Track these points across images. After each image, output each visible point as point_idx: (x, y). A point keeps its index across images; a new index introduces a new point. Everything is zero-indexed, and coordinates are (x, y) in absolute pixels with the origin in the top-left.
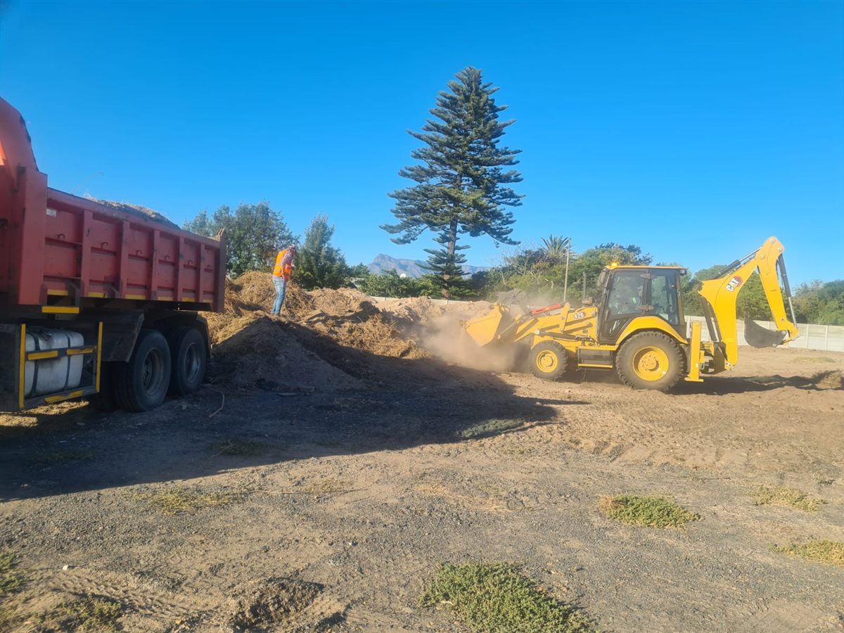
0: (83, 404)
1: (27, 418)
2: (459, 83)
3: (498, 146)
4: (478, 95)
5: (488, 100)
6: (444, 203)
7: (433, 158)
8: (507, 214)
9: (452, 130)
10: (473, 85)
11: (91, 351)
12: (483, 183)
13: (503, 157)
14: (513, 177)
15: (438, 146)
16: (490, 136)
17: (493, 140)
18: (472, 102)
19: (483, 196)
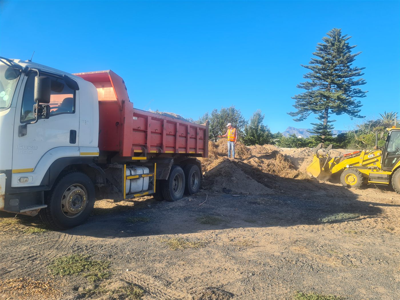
0: (152, 197)
1: (130, 203)
2: (329, 37)
3: (351, 67)
4: (340, 42)
5: (345, 43)
6: (321, 99)
7: (315, 77)
8: (357, 102)
9: (325, 62)
10: (336, 37)
11: (152, 175)
12: (343, 87)
13: (354, 72)
14: (360, 82)
15: (317, 71)
16: (346, 62)
17: (348, 64)
18: (336, 46)
19: (343, 94)
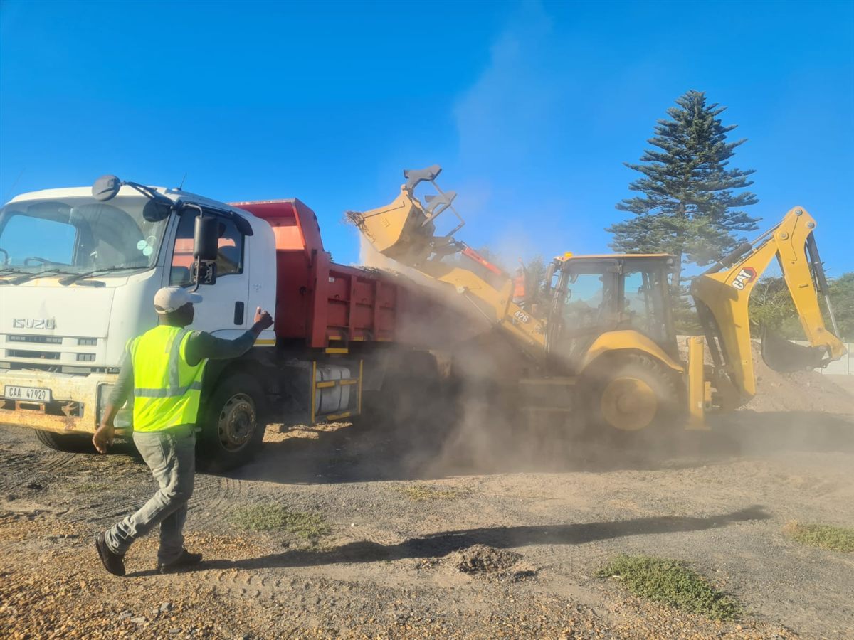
0: (347, 424)
2: (680, 108)
3: (726, 168)
4: (702, 118)
5: (713, 121)
6: (666, 233)
7: (653, 189)
8: (741, 240)
9: (673, 157)
10: (696, 109)
11: (355, 382)
12: (710, 209)
13: (733, 179)
14: (746, 200)
15: (657, 175)
16: (717, 159)
17: (721, 162)
18: (694, 127)
19: (710, 223)
